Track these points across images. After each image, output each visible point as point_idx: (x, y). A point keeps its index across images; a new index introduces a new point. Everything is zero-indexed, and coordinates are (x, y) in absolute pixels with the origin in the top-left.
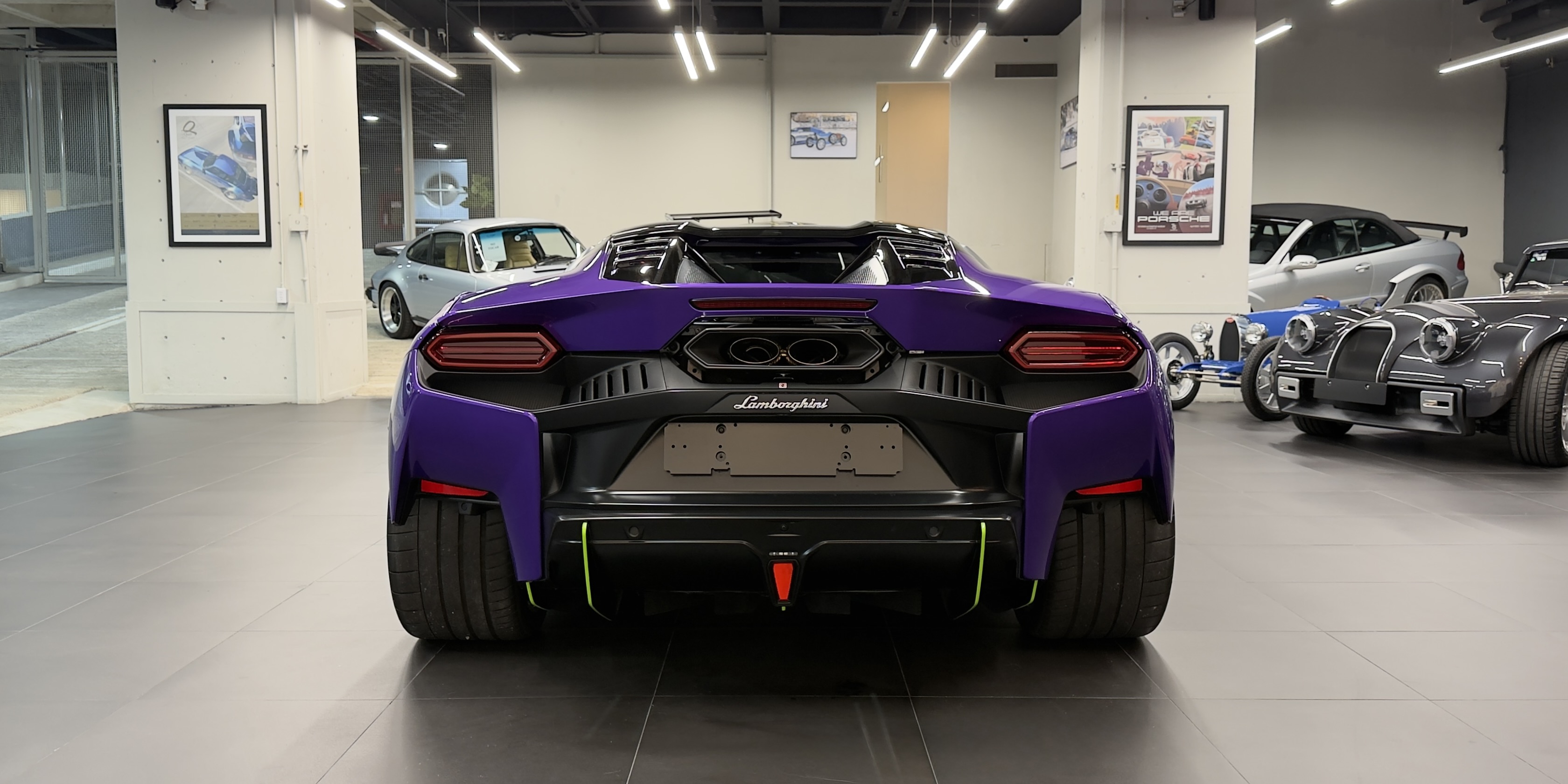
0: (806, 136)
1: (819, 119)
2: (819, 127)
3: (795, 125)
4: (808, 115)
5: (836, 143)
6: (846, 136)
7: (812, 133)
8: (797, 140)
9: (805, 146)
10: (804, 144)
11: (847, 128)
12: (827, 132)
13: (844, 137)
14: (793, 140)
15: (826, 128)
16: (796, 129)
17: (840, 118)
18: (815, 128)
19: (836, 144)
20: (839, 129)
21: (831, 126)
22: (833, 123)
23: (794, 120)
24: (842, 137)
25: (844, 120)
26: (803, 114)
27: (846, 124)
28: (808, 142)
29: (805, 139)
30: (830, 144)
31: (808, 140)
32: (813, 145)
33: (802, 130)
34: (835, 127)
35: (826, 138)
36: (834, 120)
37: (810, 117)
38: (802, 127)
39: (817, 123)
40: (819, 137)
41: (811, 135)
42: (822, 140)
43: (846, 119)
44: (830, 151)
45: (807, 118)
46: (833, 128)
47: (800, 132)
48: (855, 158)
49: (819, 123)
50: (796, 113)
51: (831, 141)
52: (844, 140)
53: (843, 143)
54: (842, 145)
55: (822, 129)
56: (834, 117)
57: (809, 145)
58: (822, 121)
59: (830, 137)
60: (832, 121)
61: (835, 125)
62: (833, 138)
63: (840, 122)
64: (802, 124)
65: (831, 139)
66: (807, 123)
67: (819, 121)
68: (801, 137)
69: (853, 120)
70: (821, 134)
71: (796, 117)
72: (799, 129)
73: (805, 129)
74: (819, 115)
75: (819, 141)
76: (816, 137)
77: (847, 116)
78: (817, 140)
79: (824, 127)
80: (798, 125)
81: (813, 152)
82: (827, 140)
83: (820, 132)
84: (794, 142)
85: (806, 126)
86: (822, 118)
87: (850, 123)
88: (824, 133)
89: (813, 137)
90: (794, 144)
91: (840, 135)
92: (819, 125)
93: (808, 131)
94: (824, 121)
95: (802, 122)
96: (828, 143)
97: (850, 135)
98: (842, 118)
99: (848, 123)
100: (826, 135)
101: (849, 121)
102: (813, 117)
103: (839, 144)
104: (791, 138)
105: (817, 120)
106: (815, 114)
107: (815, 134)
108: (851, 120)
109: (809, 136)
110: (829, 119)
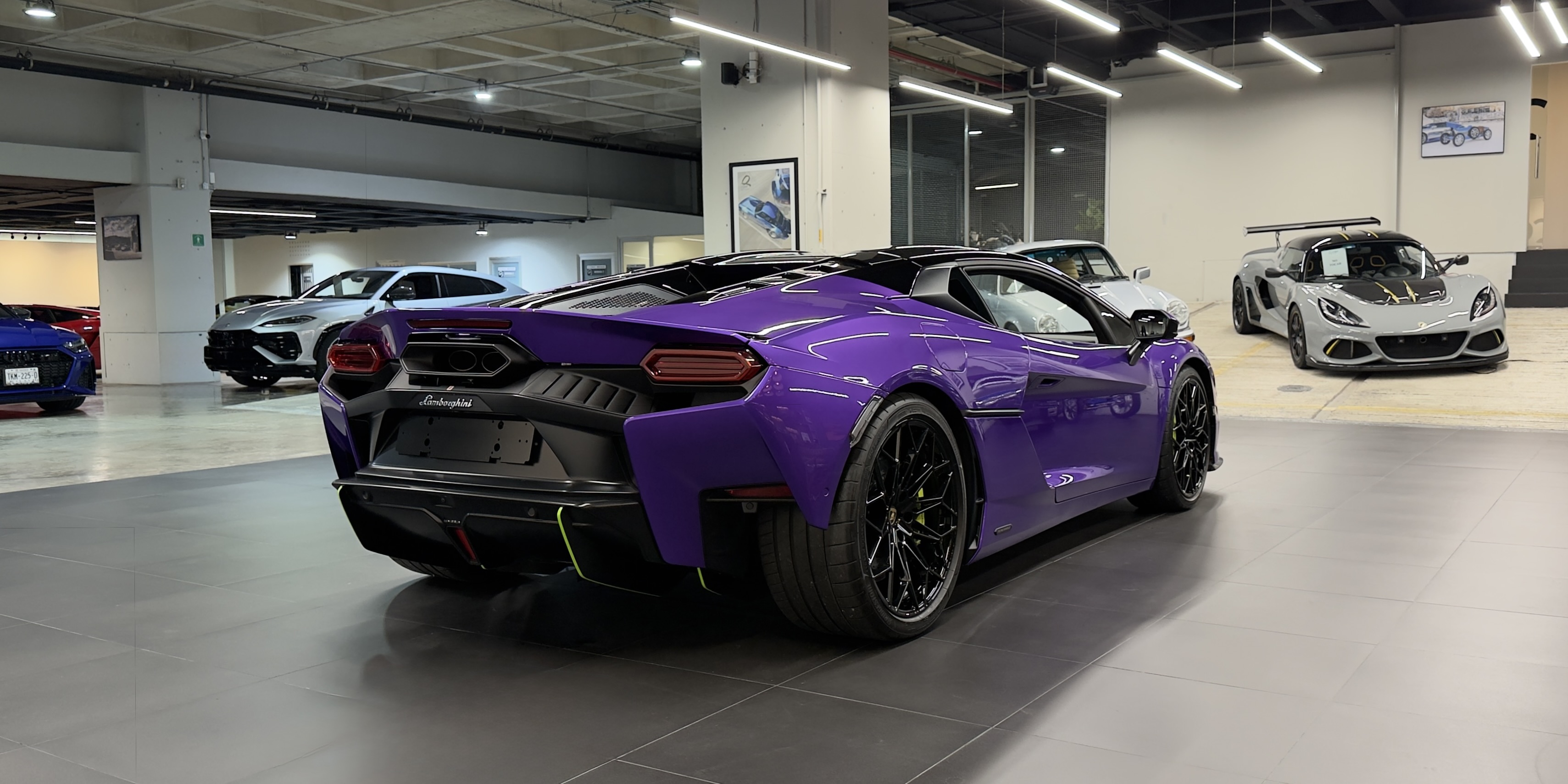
0: (1441, 132)
1: (1457, 112)
2: (1457, 121)
3: (1427, 121)
4: (1443, 109)
5: (1477, 137)
6: (1490, 129)
7: (1449, 128)
8: (1429, 137)
9: (1439, 143)
10: (1438, 141)
11: (1491, 120)
12: (1466, 125)
13: (1488, 129)
14: (1425, 138)
15: (1465, 122)
16: (1428, 126)
17: (1482, 109)
18: (1451, 122)
19: (1477, 139)
20: (1481, 122)
21: (1472, 119)
22: (1475, 115)
23: (1426, 116)
24: (1485, 129)
25: (1488, 111)
26: (1438, 108)
27: (1491, 115)
28: (1442, 139)
29: (1439, 136)
30: (1471, 139)
31: (1442, 136)
32: (1449, 142)
33: (1436, 126)
34: (1476, 120)
35: (1466, 133)
36: (1475, 112)
37: (1446, 111)
38: (1436, 122)
39: (1454, 116)
40: (1456, 132)
41: (1447, 131)
42: (1460, 136)
43: (1491, 109)
44: (1470, 146)
45: (1443, 113)
46: (1475, 121)
47: (1433, 129)
48: (1502, 153)
49: (1457, 116)
50: (1429, 108)
51: (1472, 136)
52: (1488, 133)
53: (1487, 137)
54: (1486, 139)
55: (1460, 123)
56: (1475, 109)
57: (1444, 142)
58: (1461, 114)
59: (1470, 132)
60: (1473, 113)
61: (1477, 117)
62: (1474, 132)
63: (1483, 113)
64: (1436, 119)
65: (1472, 133)
66: (1442, 118)
67: (1456, 114)
68: (1434, 133)
69: (1499, 110)
70: (1458, 129)
71: (1429, 112)
72: (1432, 125)
73: (1439, 125)
74: (1456, 108)
75: (1457, 137)
76: (1453, 132)
77: (1492, 106)
78: (1454, 136)
79: (1463, 120)
80: (1431, 121)
81: (1450, 149)
82: (1466, 135)
83: (1458, 126)
84: (1426, 140)
85: (1440, 122)
86: (1461, 111)
87: (1495, 114)
88: (1463, 127)
89: (1449, 132)
90: (1426, 142)
91: (1483, 128)
92: (1457, 119)
93: (1443, 127)
94: (1463, 113)
95: (1436, 117)
96: (1468, 138)
97: (1496, 128)
98: (1486, 109)
99: (1493, 114)
100: (1466, 129)
101: (1495, 111)
102: (1450, 111)
103: (1482, 138)
104: (1422, 136)
105: (1454, 114)
106: (1452, 107)
107: (1452, 129)
108: (1497, 110)
109: (1445, 132)
110: (1469, 112)
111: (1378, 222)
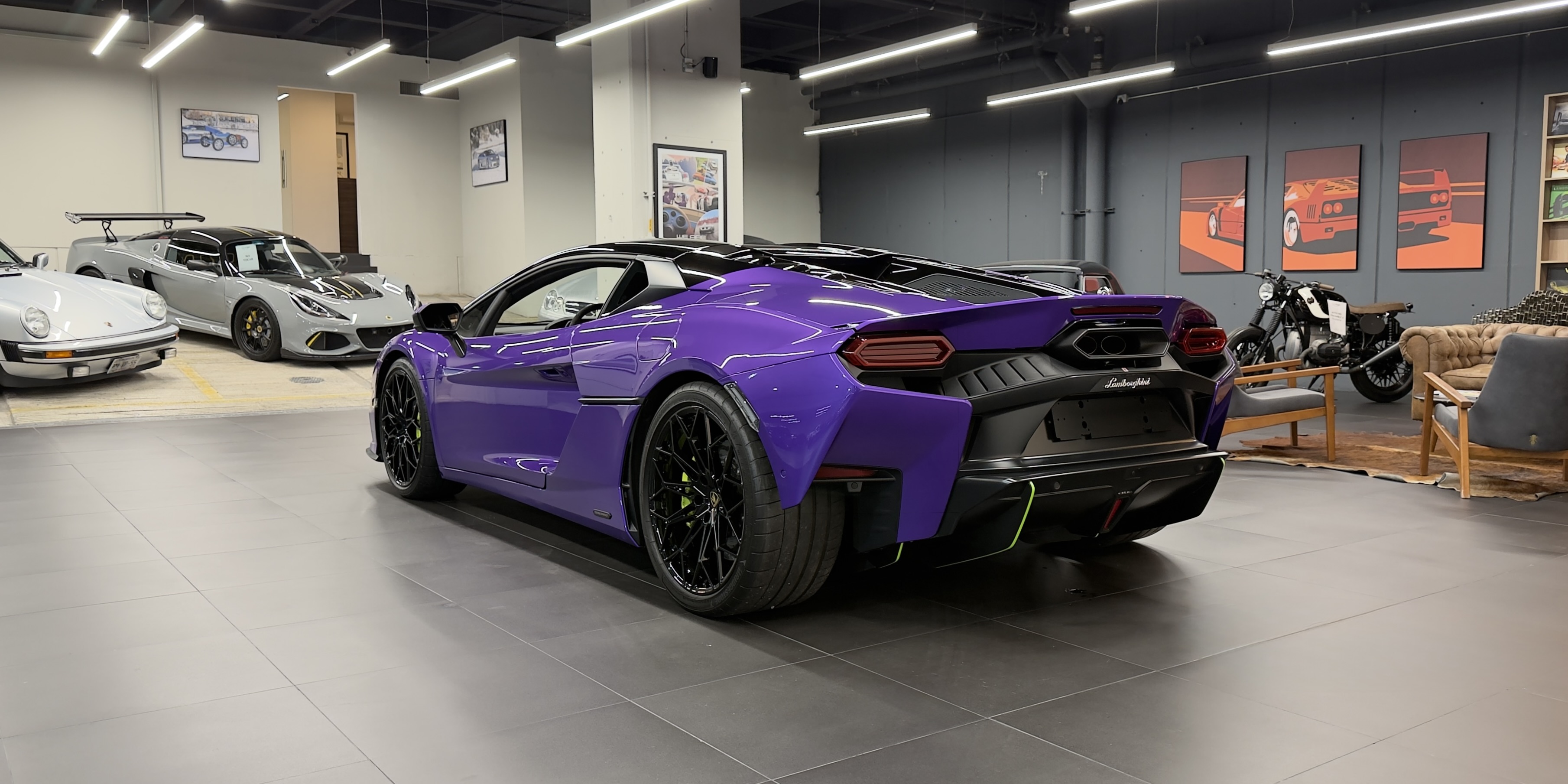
0: (201, 135)
1: (215, 118)
2: (215, 126)
3: (186, 123)
4: (201, 112)
5: (235, 144)
6: (246, 138)
7: (208, 132)
8: (190, 138)
9: (200, 145)
10: (198, 143)
11: (247, 130)
12: (224, 132)
13: (245, 138)
14: (185, 138)
15: (224, 128)
16: (188, 127)
17: (239, 119)
18: (210, 127)
19: (235, 146)
20: (238, 130)
21: (230, 127)
22: (231, 123)
23: (185, 117)
24: (242, 138)
25: (243, 121)
26: (196, 111)
27: (247, 126)
28: (203, 141)
29: (200, 138)
30: (229, 146)
31: (202, 139)
32: (209, 145)
33: (195, 129)
34: (233, 128)
35: (224, 138)
36: (233, 121)
37: (204, 115)
38: (195, 125)
39: (213, 122)
40: (215, 137)
41: (206, 134)
42: (219, 141)
43: (246, 120)
44: (228, 152)
45: (201, 116)
46: (232, 129)
47: (193, 130)
48: (257, 162)
49: (215, 122)
50: (188, 110)
51: (231, 142)
52: (244, 142)
53: (244, 146)
54: (243, 147)
55: (219, 129)
56: (232, 118)
57: (204, 144)
58: (218, 120)
59: (228, 138)
60: (230, 121)
61: (234, 126)
62: (232, 139)
63: (239, 123)
64: (196, 121)
65: (230, 140)
66: (201, 122)
67: (214, 120)
68: (194, 135)
69: (254, 122)
70: (217, 134)
71: (188, 113)
72: (191, 126)
73: (199, 128)
74: (214, 114)
75: (217, 141)
76: (213, 137)
77: (247, 117)
78: (214, 140)
79: (221, 126)
80: (190, 123)
81: (209, 152)
82: (225, 141)
83: (217, 131)
84: (185, 140)
85: (200, 125)
86: (218, 117)
87: (250, 125)
88: (221, 133)
89: (209, 136)
90: (186, 143)
91: (240, 136)
92: (215, 124)
93: (202, 130)
94: (221, 120)
95: (195, 119)
96: (226, 144)
97: (252, 138)
98: (242, 119)
99: (248, 124)
100: (224, 135)
101: (249, 122)
102: (208, 116)
103: (240, 145)
104: (182, 136)
105: (212, 119)
106: (210, 112)
107: (211, 133)
108: (251, 122)
109: (204, 135)
110: (226, 119)
111: (202, 219)
